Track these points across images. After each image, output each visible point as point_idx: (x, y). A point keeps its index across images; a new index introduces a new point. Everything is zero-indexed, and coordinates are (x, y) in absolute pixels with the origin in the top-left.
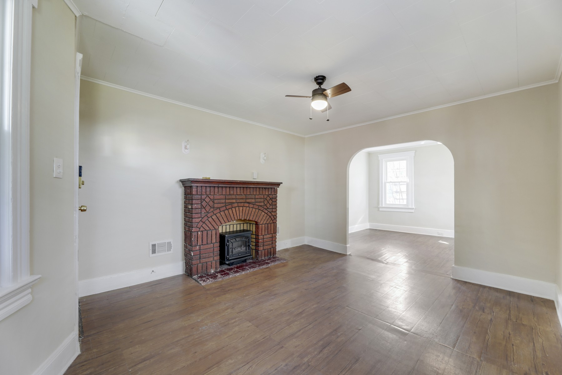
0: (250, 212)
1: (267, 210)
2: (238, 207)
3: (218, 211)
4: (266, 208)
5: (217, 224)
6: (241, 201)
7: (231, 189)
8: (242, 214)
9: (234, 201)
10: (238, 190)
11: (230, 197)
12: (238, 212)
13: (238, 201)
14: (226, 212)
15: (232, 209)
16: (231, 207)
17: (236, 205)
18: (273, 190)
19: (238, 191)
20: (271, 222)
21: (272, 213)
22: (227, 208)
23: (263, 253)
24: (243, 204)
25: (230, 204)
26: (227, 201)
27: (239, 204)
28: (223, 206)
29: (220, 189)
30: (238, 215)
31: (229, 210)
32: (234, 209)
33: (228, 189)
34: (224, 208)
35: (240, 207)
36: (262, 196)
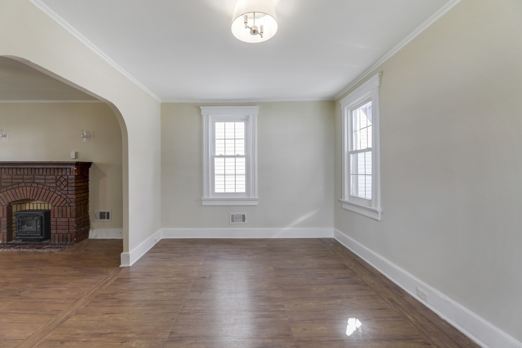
0: (39, 193)
1: (61, 192)
2: (25, 187)
3: (5, 189)
4: (60, 189)
5: (4, 201)
6: (28, 181)
7: (18, 170)
8: (29, 194)
9: (21, 181)
10: (25, 170)
11: (17, 177)
12: (25, 192)
13: (25, 181)
14: (13, 190)
15: (19, 189)
16: (18, 187)
17: (23, 184)
18: (69, 170)
19: (25, 172)
20: (67, 205)
21: (68, 195)
22: (14, 188)
23: (57, 237)
24: (30, 184)
25: (16, 183)
26: (14, 181)
27: (26, 184)
28: (10, 185)
29: (7, 170)
30: (25, 194)
31: (15, 189)
32: (20, 189)
33: (14, 171)
34: (11, 187)
35: (27, 187)
36: (54, 177)
